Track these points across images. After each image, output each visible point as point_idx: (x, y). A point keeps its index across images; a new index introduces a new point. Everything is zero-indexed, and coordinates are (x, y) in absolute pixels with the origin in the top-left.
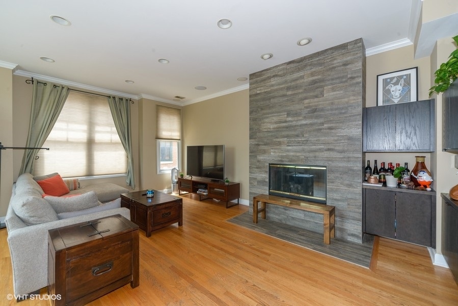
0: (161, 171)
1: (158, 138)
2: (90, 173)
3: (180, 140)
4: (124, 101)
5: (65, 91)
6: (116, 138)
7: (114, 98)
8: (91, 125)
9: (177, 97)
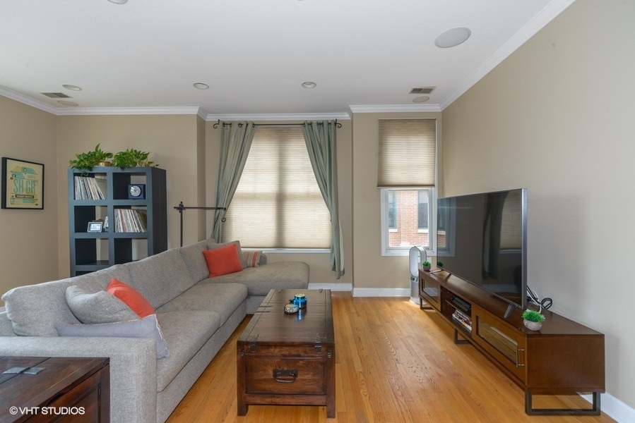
0: (388, 249)
1: (382, 184)
2: (280, 244)
3: (433, 185)
4: (325, 125)
5: (250, 127)
6: (315, 188)
7: (310, 124)
8: (282, 172)
9: (416, 91)
